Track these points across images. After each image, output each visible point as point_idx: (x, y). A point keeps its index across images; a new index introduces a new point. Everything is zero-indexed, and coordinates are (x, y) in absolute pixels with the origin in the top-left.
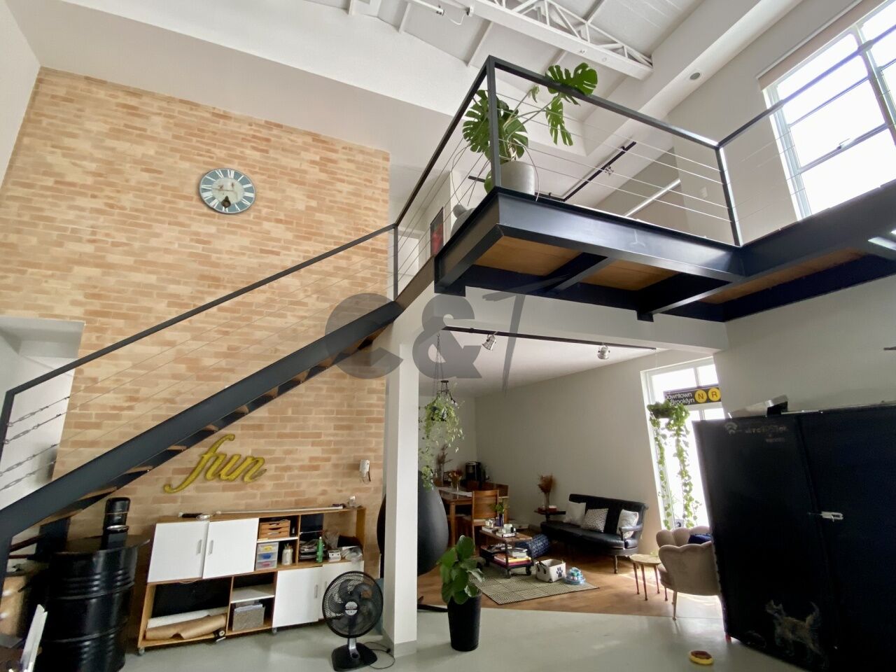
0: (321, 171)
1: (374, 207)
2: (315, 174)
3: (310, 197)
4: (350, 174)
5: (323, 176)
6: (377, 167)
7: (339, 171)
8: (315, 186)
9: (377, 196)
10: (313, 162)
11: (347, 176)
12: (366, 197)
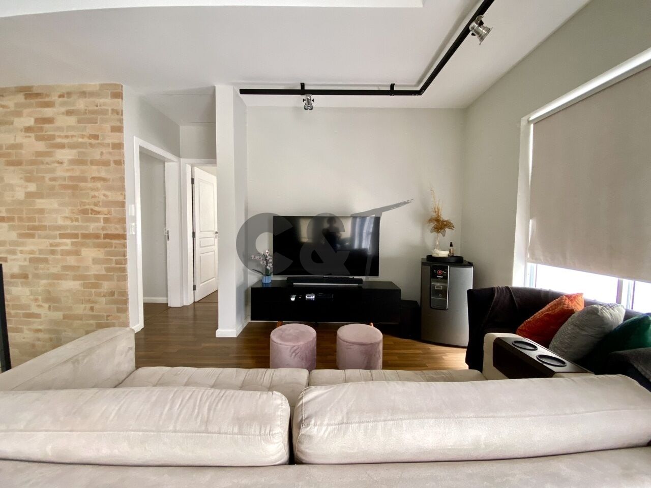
0: (38, 138)
1: (103, 174)
2: (32, 145)
3: (28, 180)
4: (70, 133)
5: (41, 146)
6: (104, 112)
7: (57, 133)
8: (33, 163)
9: (106, 157)
10: (28, 129)
11: (67, 137)
12: (93, 162)
